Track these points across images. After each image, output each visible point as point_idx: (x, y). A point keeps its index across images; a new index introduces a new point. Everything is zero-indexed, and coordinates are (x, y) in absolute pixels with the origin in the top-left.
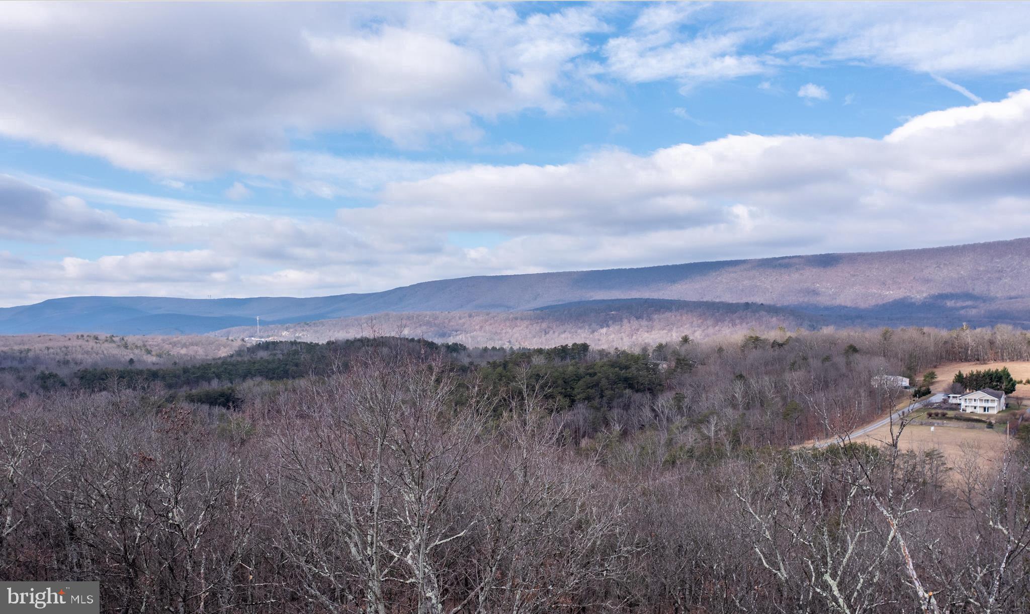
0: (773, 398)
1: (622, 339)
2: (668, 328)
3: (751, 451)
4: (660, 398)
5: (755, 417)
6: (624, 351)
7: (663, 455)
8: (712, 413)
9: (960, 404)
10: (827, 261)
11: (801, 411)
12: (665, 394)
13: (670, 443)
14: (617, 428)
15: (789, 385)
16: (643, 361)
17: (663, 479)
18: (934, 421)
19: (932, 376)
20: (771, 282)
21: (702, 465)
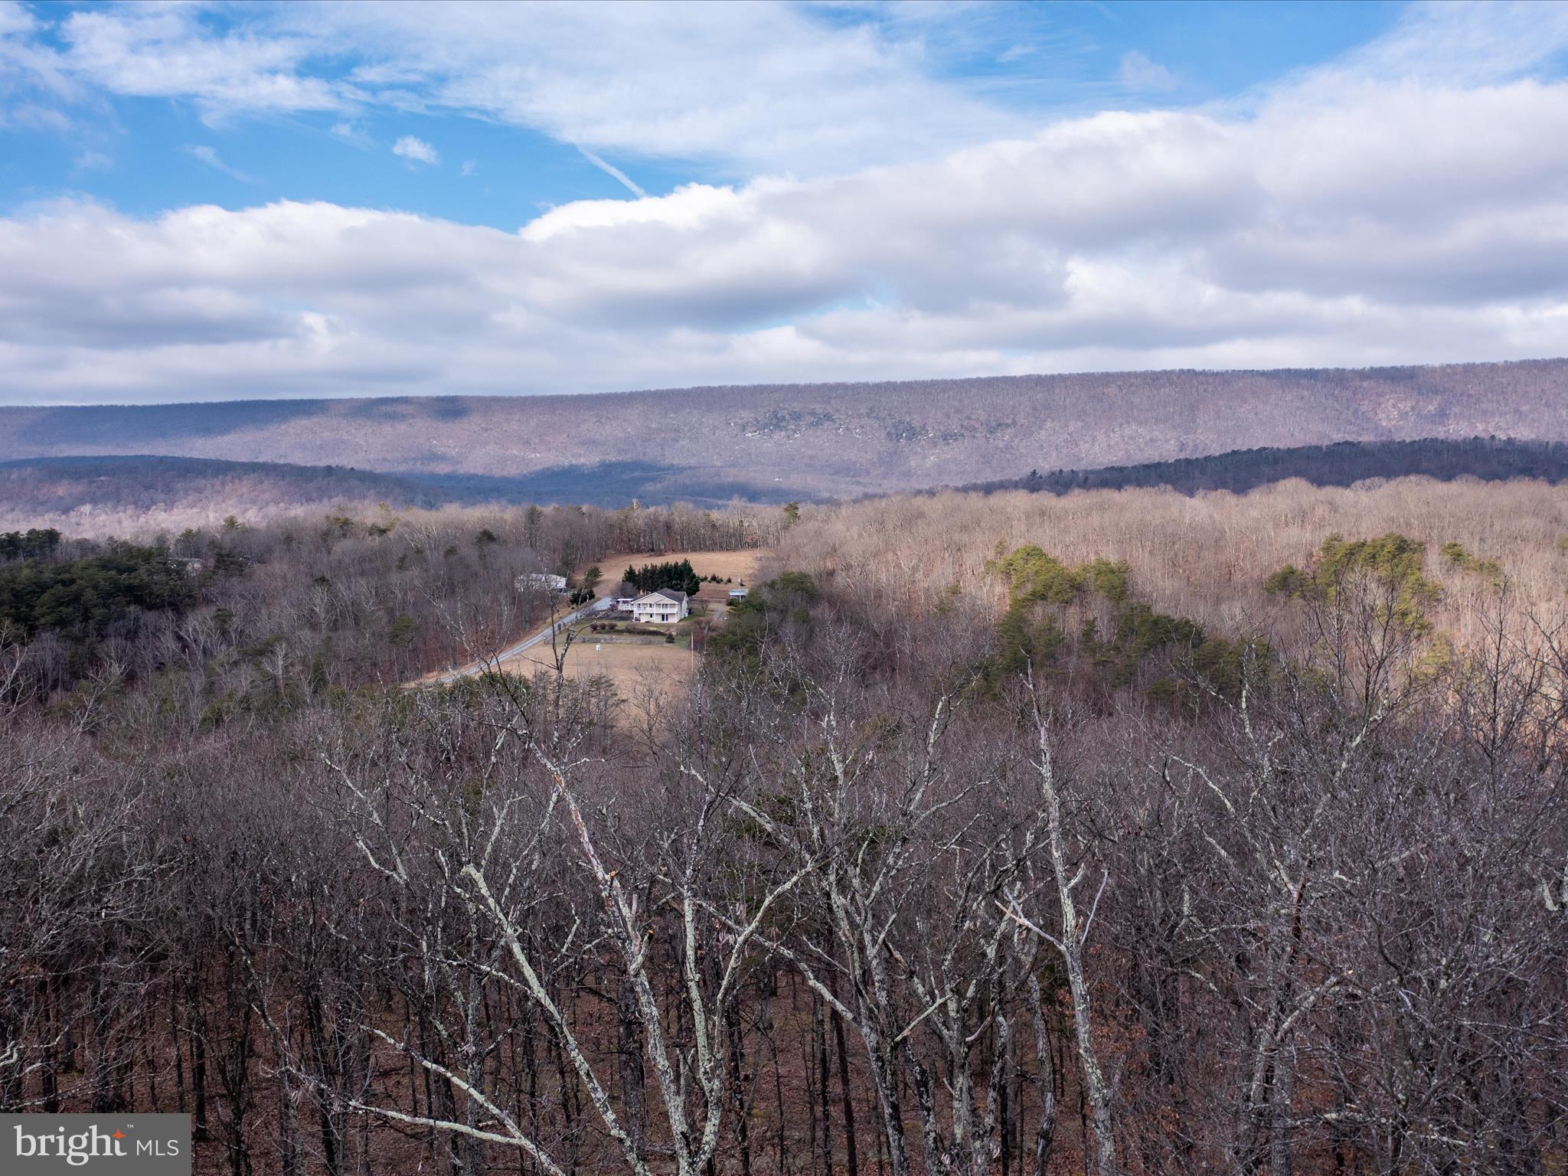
0: (373, 612)
1: (120, 522)
2: (200, 505)
3: (344, 694)
4: (191, 618)
5: (347, 641)
6: (125, 543)
7: (199, 710)
8: (278, 639)
9: (632, 612)
10: (451, 408)
11: (417, 629)
12: (197, 611)
13: (210, 690)
14: (117, 670)
15: (397, 592)
16: (158, 559)
17: (200, 748)
18: (600, 636)
19: (595, 573)
20: (365, 435)
21: (266, 720)
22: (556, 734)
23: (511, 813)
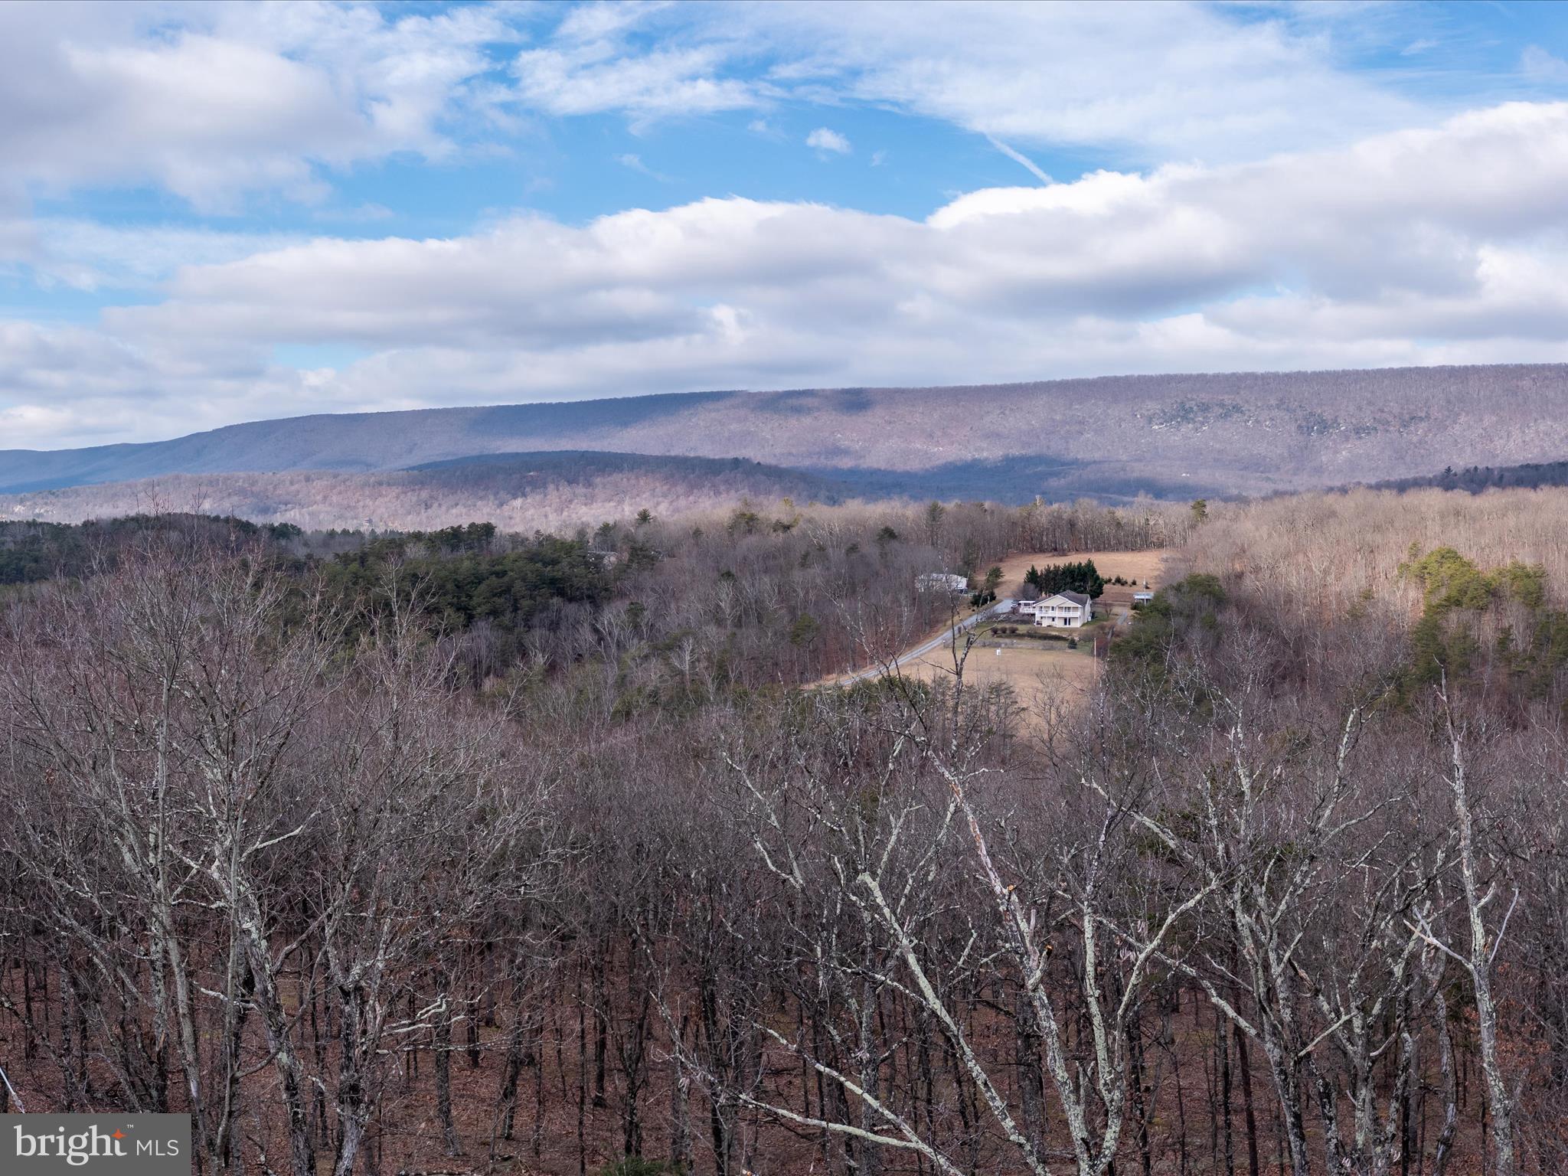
0: (775, 610)
1: (546, 516)
2: (616, 498)
3: (745, 693)
4: (606, 611)
5: (750, 639)
6: (549, 537)
7: (611, 702)
8: (686, 634)
9: (1033, 615)
10: (855, 401)
11: (817, 629)
12: (613, 605)
13: (622, 682)
14: (540, 660)
15: (799, 590)
16: (579, 552)
17: (612, 741)
18: (1001, 640)
19: (996, 573)
20: (772, 429)
21: (672, 716)
22: (955, 742)
23: (907, 822)
